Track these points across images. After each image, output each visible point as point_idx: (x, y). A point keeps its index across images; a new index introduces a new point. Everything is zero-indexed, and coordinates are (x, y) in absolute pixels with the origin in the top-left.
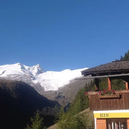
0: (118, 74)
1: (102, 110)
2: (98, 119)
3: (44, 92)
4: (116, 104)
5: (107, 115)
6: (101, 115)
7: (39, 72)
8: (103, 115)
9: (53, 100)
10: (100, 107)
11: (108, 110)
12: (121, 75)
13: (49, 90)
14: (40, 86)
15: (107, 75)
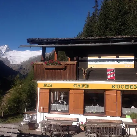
0: (65, 44)
1: (46, 80)
2: (41, 89)
3: (10, 65)
4: (61, 74)
5: (51, 85)
6: (45, 84)
7: (7, 50)
8: (47, 85)
9: (16, 70)
10: (45, 77)
11: (52, 80)
12: (69, 45)
13: (14, 63)
14: (8, 60)
15: (54, 44)
